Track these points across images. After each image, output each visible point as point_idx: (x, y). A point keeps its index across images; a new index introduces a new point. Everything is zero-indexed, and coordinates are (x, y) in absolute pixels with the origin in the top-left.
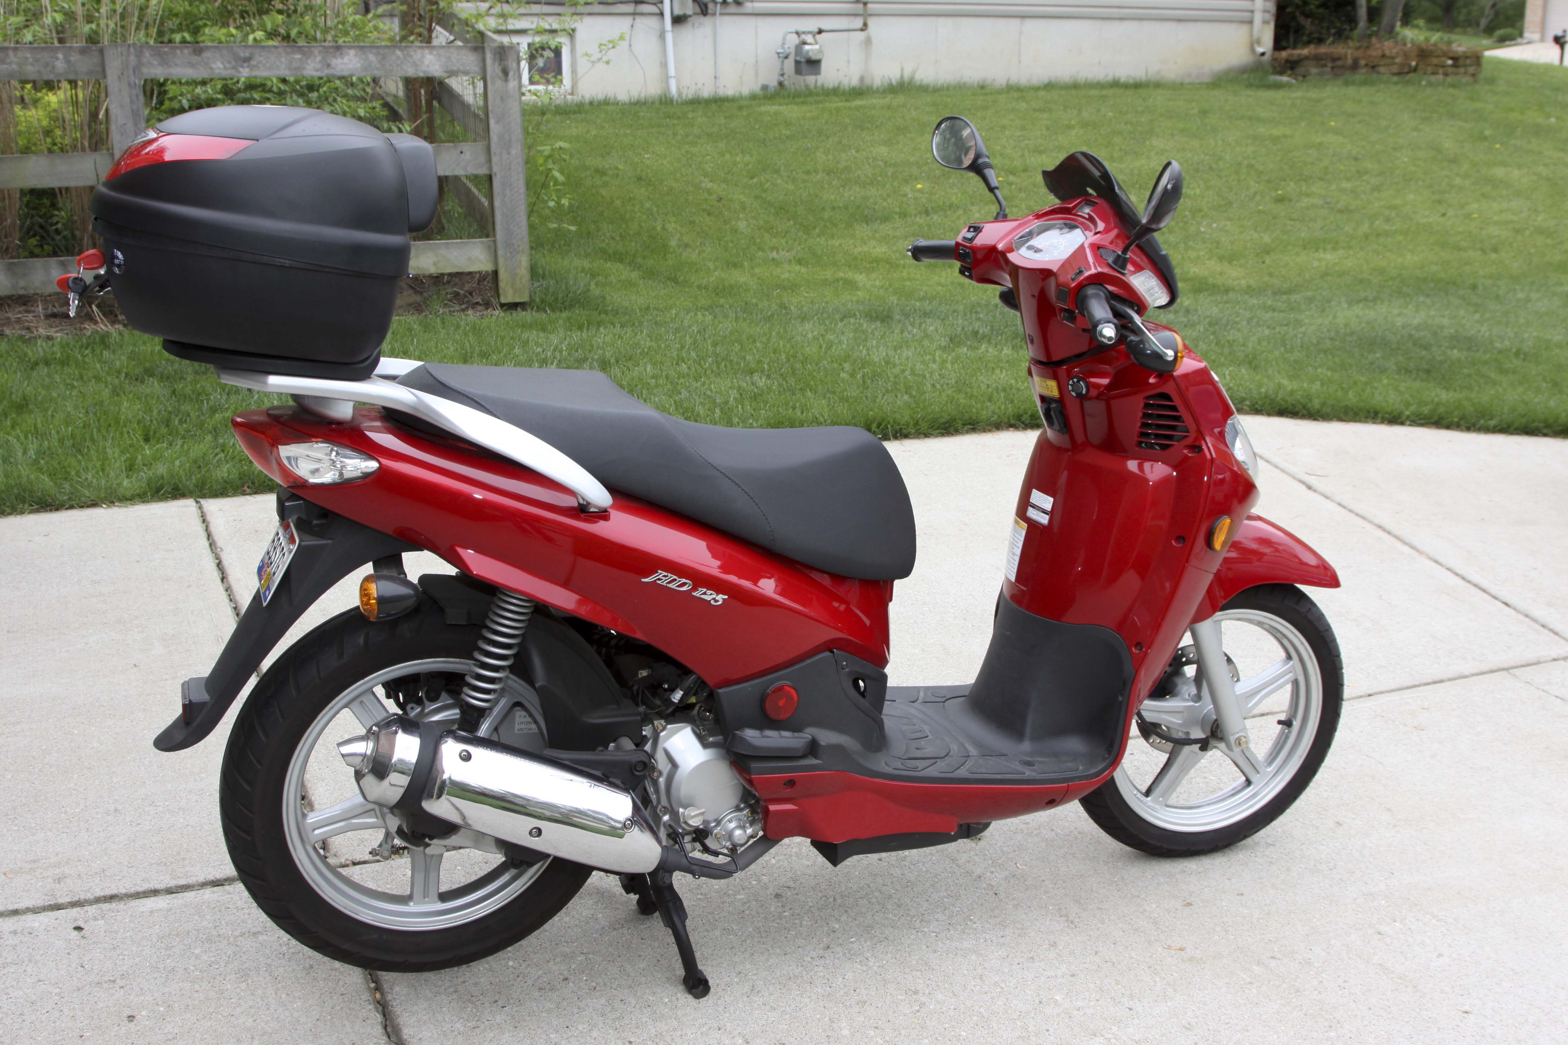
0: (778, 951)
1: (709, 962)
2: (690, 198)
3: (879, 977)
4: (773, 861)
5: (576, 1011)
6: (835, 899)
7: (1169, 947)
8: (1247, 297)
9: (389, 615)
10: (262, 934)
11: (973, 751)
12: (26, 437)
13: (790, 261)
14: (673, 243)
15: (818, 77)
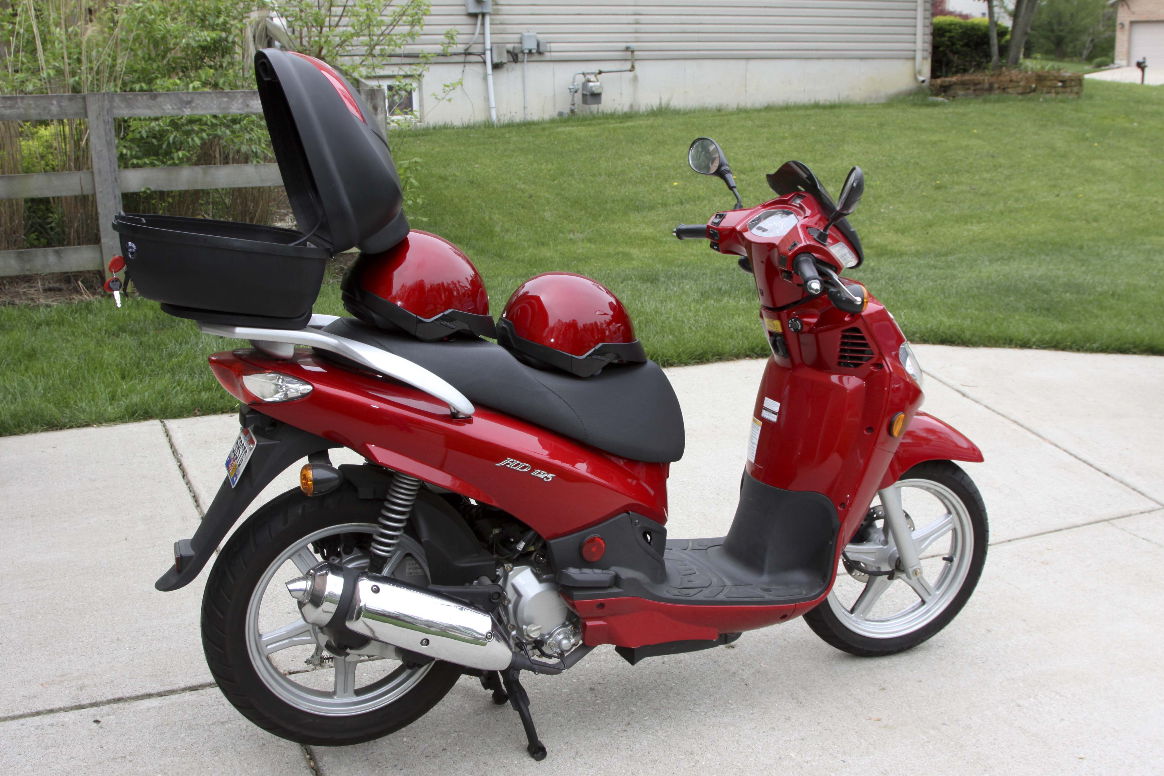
0: (594, 727)
1: (545, 736)
2: (509, 195)
3: (665, 744)
4: (588, 665)
5: (452, 771)
6: (632, 691)
7: (870, 719)
8: (916, 259)
9: (320, 492)
10: (228, 723)
11: (728, 582)
12: (36, 378)
13: (583, 240)
14: (498, 229)
15: (600, 105)
